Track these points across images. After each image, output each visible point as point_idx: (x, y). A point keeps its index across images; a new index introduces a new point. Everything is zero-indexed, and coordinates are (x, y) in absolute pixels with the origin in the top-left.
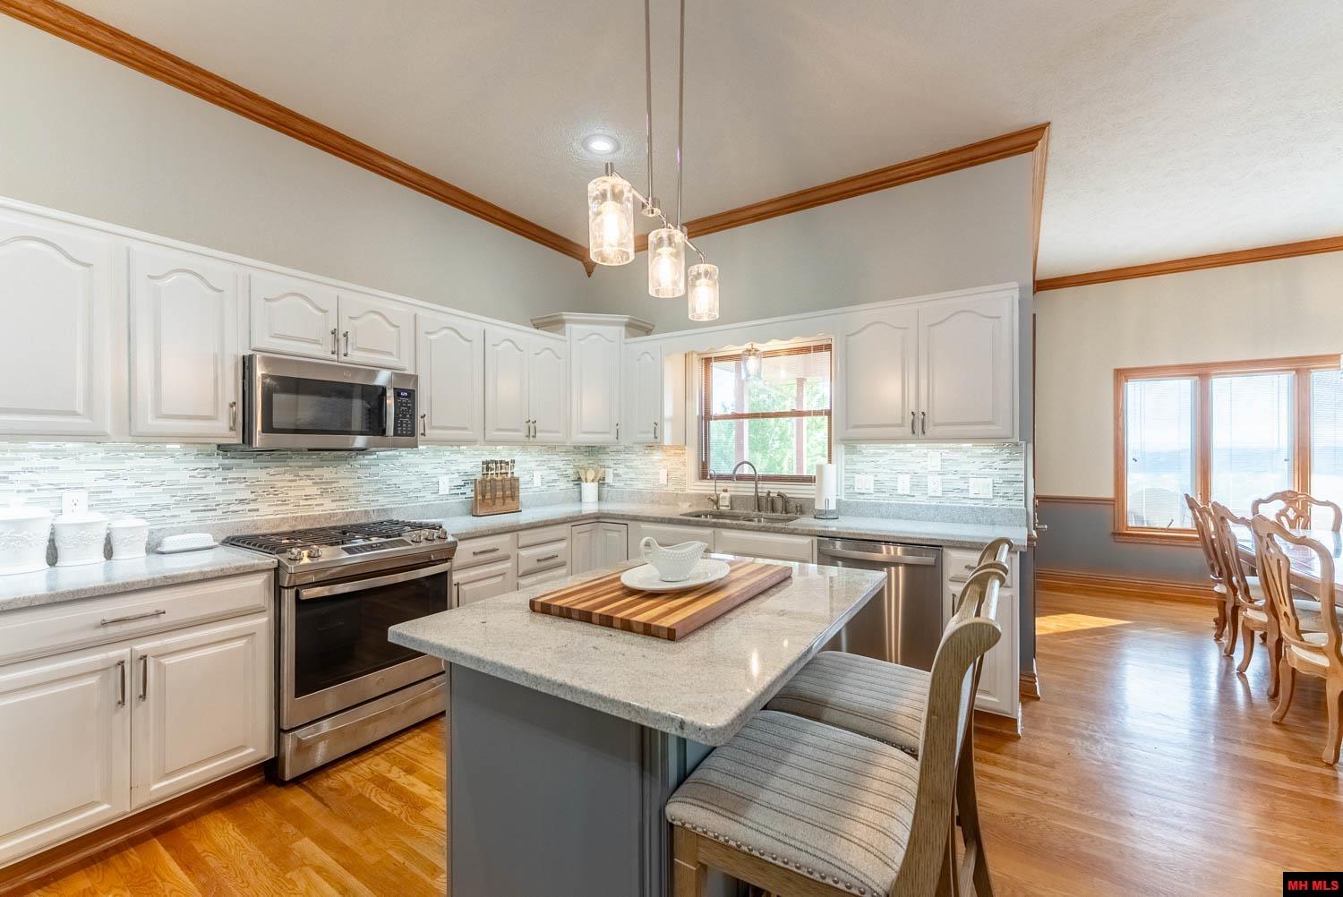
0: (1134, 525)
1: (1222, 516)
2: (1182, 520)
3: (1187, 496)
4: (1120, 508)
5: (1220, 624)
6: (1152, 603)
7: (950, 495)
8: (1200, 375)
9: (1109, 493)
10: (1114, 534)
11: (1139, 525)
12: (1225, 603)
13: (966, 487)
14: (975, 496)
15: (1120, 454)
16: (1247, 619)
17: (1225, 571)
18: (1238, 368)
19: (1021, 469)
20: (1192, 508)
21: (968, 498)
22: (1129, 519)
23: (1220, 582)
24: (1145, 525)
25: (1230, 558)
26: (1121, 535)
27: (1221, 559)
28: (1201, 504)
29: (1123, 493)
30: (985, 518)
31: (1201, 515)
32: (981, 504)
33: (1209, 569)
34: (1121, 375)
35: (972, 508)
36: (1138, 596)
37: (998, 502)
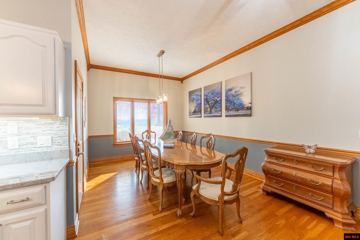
0: (119, 141)
1: (137, 140)
2: (129, 139)
3: (129, 133)
4: (115, 138)
5: (137, 166)
6: (123, 163)
7: (25, 147)
8: (132, 101)
9: (112, 133)
10: (114, 145)
11: (120, 141)
12: (137, 162)
13: (35, 142)
14: (41, 146)
15: (115, 122)
16: (142, 167)
17: (137, 153)
18: (139, 100)
19: (67, 130)
20: (130, 137)
21: (37, 147)
22: (117, 140)
23: (136, 157)
24: (121, 141)
25: (138, 149)
26: (115, 145)
27: (137, 150)
28: (132, 135)
29: (116, 133)
30: (46, 157)
31: (132, 138)
32: (45, 150)
33: (134, 153)
34: (115, 99)
35: (39, 153)
36: (120, 162)
37: (55, 148)
